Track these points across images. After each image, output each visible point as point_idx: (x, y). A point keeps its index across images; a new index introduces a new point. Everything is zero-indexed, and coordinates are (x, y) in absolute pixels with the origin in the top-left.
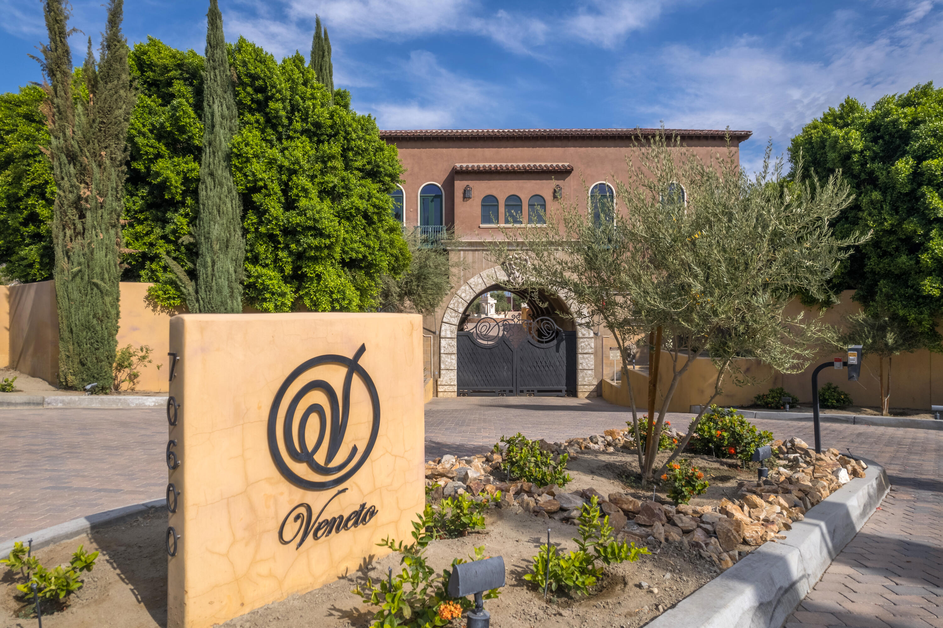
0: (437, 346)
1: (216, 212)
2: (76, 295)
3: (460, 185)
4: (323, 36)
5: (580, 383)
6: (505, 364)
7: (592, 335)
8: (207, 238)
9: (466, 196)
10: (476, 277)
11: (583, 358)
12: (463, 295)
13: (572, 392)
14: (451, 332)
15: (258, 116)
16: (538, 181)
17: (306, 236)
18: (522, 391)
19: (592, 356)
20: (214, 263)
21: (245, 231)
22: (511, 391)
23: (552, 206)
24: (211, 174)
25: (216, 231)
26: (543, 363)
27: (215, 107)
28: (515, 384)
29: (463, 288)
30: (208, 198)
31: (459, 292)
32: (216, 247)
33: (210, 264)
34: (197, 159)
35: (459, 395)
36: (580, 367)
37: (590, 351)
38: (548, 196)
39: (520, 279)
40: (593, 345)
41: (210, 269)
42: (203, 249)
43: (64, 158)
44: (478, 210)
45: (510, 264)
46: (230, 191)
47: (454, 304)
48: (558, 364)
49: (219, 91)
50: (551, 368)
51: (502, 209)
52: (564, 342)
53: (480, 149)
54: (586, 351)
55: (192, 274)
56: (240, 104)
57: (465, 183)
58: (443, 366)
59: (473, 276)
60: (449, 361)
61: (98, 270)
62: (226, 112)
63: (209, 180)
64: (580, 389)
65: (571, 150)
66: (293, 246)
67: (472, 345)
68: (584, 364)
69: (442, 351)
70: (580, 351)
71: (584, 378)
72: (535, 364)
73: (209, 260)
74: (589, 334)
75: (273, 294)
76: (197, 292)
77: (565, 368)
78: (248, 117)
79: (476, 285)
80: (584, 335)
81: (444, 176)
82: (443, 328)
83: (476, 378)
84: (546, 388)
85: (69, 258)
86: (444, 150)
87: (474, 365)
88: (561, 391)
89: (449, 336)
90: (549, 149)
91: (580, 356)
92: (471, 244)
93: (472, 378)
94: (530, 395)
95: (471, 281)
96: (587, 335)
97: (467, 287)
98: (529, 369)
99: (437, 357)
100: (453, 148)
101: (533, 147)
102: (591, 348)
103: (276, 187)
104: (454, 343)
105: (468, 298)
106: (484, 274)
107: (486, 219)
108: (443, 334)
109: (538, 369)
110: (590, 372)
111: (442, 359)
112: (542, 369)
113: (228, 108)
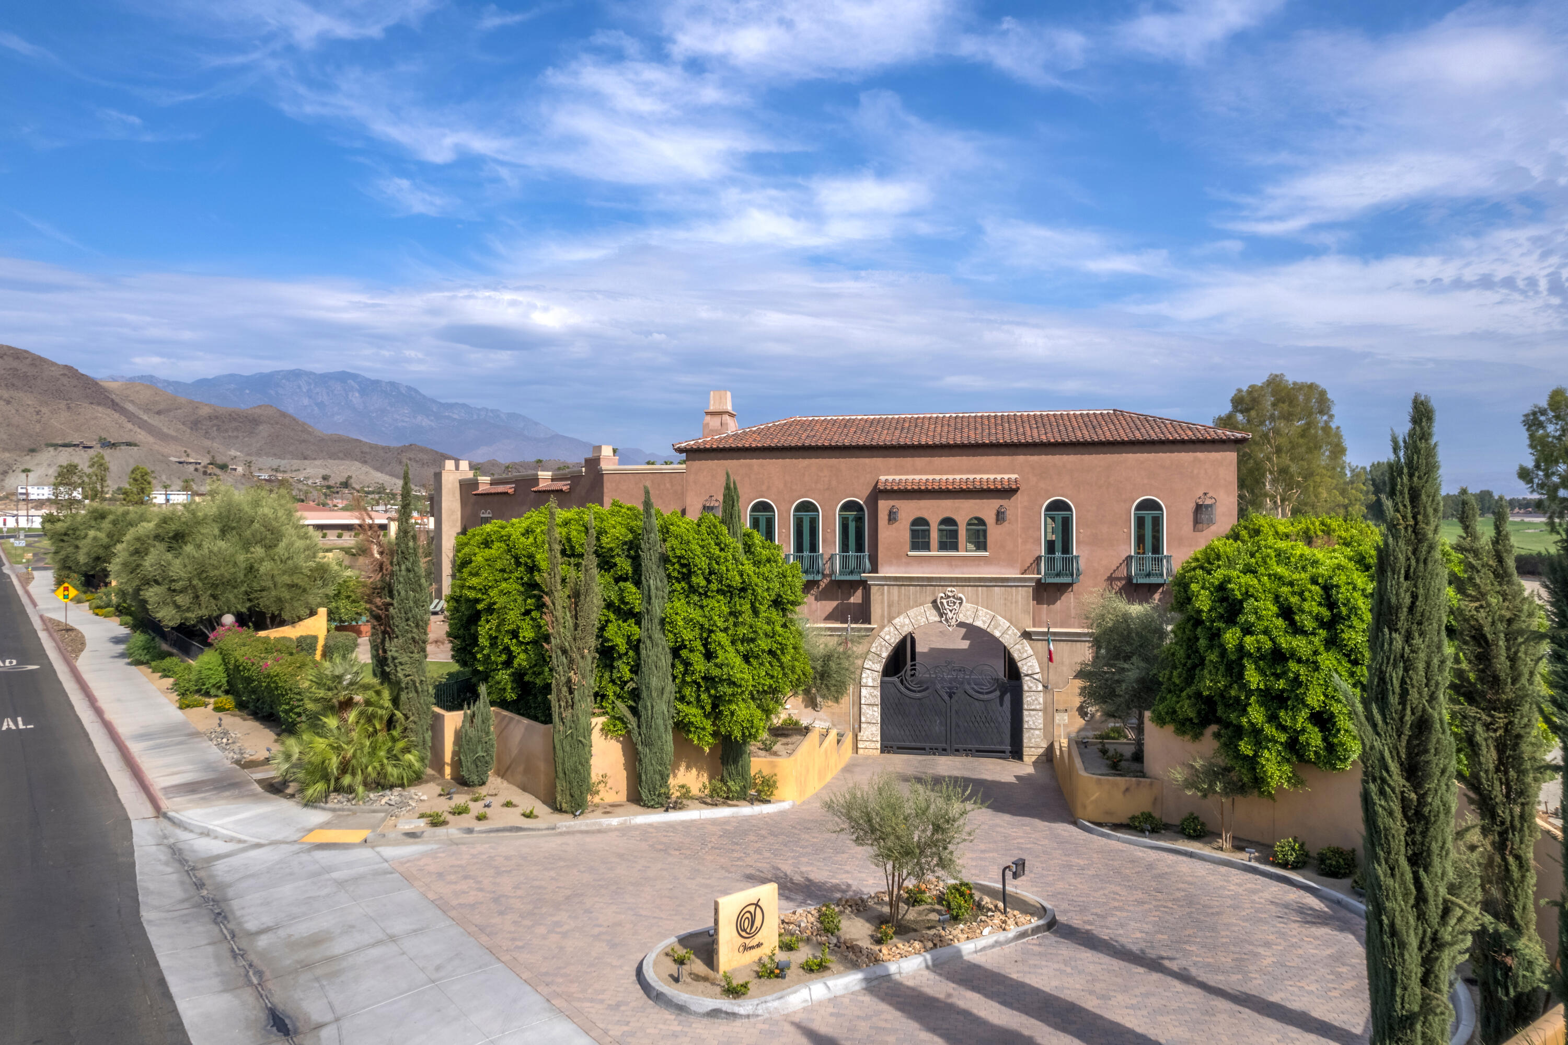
0: (857, 694)
1: (654, 668)
2: (568, 749)
3: (884, 505)
4: (732, 486)
5: (1025, 745)
6: (937, 718)
7: (1040, 688)
8: (648, 688)
9: (892, 517)
10: (902, 617)
11: (1030, 715)
12: (887, 637)
13: (1017, 753)
14: (874, 680)
15: (683, 584)
16: (978, 501)
17: (722, 685)
18: (957, 750)
19: (1040, 713)
20: (652, 707)
21: (674, 678)
22: (944, 750)
23: (994, 532)
24: (650, 637)
25: (654, 682)
26: (983, 719)
27: (651, 581)
28: (948, 742)
29: (886, 629)
30: (648, 657)
31: (882, 634)
32: (654, 694)
33: (650, 708)
34: (638, 623)
35: (882, 752)
36: (1026, 726)
37: (1038, 707)
38: (990, 519)
39: (954, 620)
40: (1041, 700)
41: (650, 712)
42: (644, 694)
43: (559, 652)
44: (906, 536)
45: (942, 603)
46: (663, 648)
47: (876, 647)
48: (1000, 719)
49: (654, 567)
50: (992, 724)
51: (934, 536)
52: (1008, 694)
53: (909, 459)
54: (1033, 707)
55: (634, 711)
56: (669, 576)
57: (891, 503)
58: (863, 719)
59: (899, 614)
60: (871, 713)
61: (582, 730)
62: (659, 584)
63: (648, 642)
64: (1026, 751)
65: (1021, 459)
66: (713, 692)
67: (899, 694)
68: (1031, 723)
69: (863, 702)
70: (1025, 706)
71: (1030, 739)
72: (973, 719)
73: (649, 704)
74: (1037, 687)
75: (697, 728)
76: (639, 727)
77: (1009, 725)
78: (677, 586)
79: (902, 626)
80: (1030, 688)
81: (867, 492)
82: (864, 675)
83: (902, 733)
84: (987, 747)
85: (563, 723)
86: (867, 461)
87: (900, 718)
88: (1004, 752)
89: (871, 684)
90: (993, 458)
91: (1025, 713)
92: (896, 579)
93: (898, 732)
94: (967, 755)
95: (896, 621)
96: (1034, 689)
97: (892, 629)
98: (966, 724)
99: (856, 708)
100: (877, 457)
101: (974, 456)
102: (1040, 704)
103: (698, 644)
104: (877, 693)
105: (892, 640)
106: (911, 613)
107: (915, 546)
108: (864, 681)
109: (976, 724)
110: (1037, 732)
111: (863, 711)
112: (981, 724)
113: (661, 581)
